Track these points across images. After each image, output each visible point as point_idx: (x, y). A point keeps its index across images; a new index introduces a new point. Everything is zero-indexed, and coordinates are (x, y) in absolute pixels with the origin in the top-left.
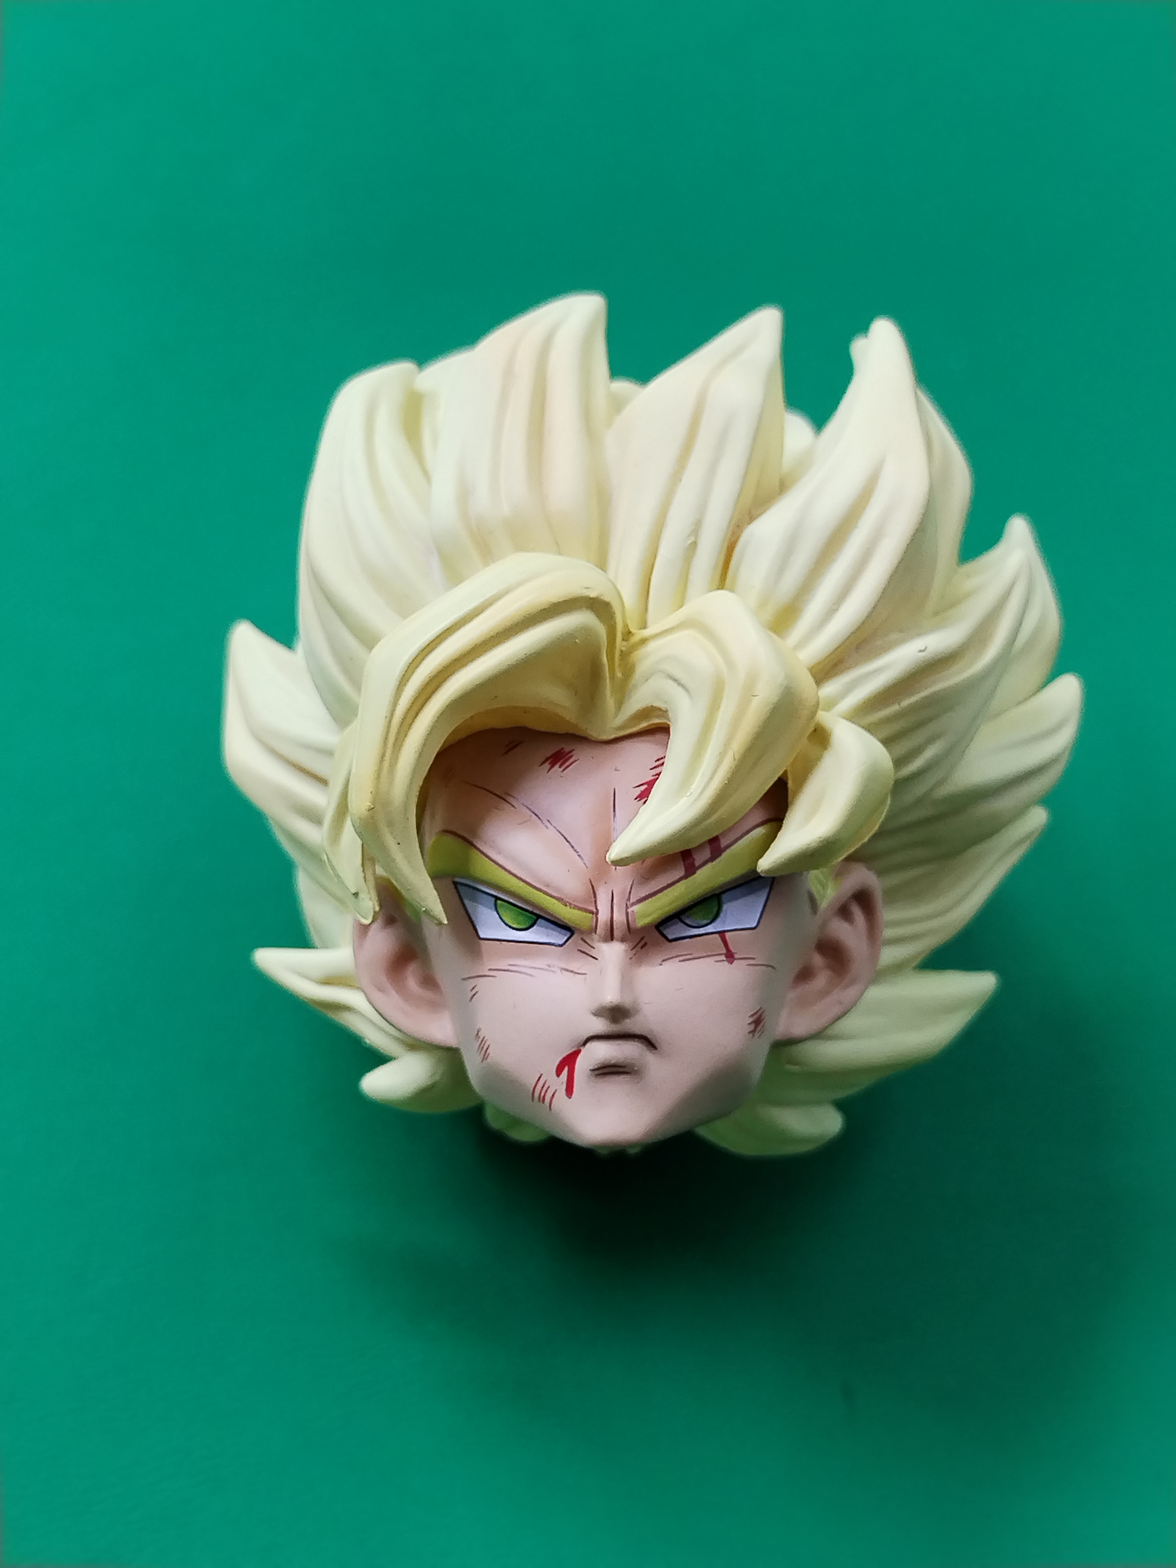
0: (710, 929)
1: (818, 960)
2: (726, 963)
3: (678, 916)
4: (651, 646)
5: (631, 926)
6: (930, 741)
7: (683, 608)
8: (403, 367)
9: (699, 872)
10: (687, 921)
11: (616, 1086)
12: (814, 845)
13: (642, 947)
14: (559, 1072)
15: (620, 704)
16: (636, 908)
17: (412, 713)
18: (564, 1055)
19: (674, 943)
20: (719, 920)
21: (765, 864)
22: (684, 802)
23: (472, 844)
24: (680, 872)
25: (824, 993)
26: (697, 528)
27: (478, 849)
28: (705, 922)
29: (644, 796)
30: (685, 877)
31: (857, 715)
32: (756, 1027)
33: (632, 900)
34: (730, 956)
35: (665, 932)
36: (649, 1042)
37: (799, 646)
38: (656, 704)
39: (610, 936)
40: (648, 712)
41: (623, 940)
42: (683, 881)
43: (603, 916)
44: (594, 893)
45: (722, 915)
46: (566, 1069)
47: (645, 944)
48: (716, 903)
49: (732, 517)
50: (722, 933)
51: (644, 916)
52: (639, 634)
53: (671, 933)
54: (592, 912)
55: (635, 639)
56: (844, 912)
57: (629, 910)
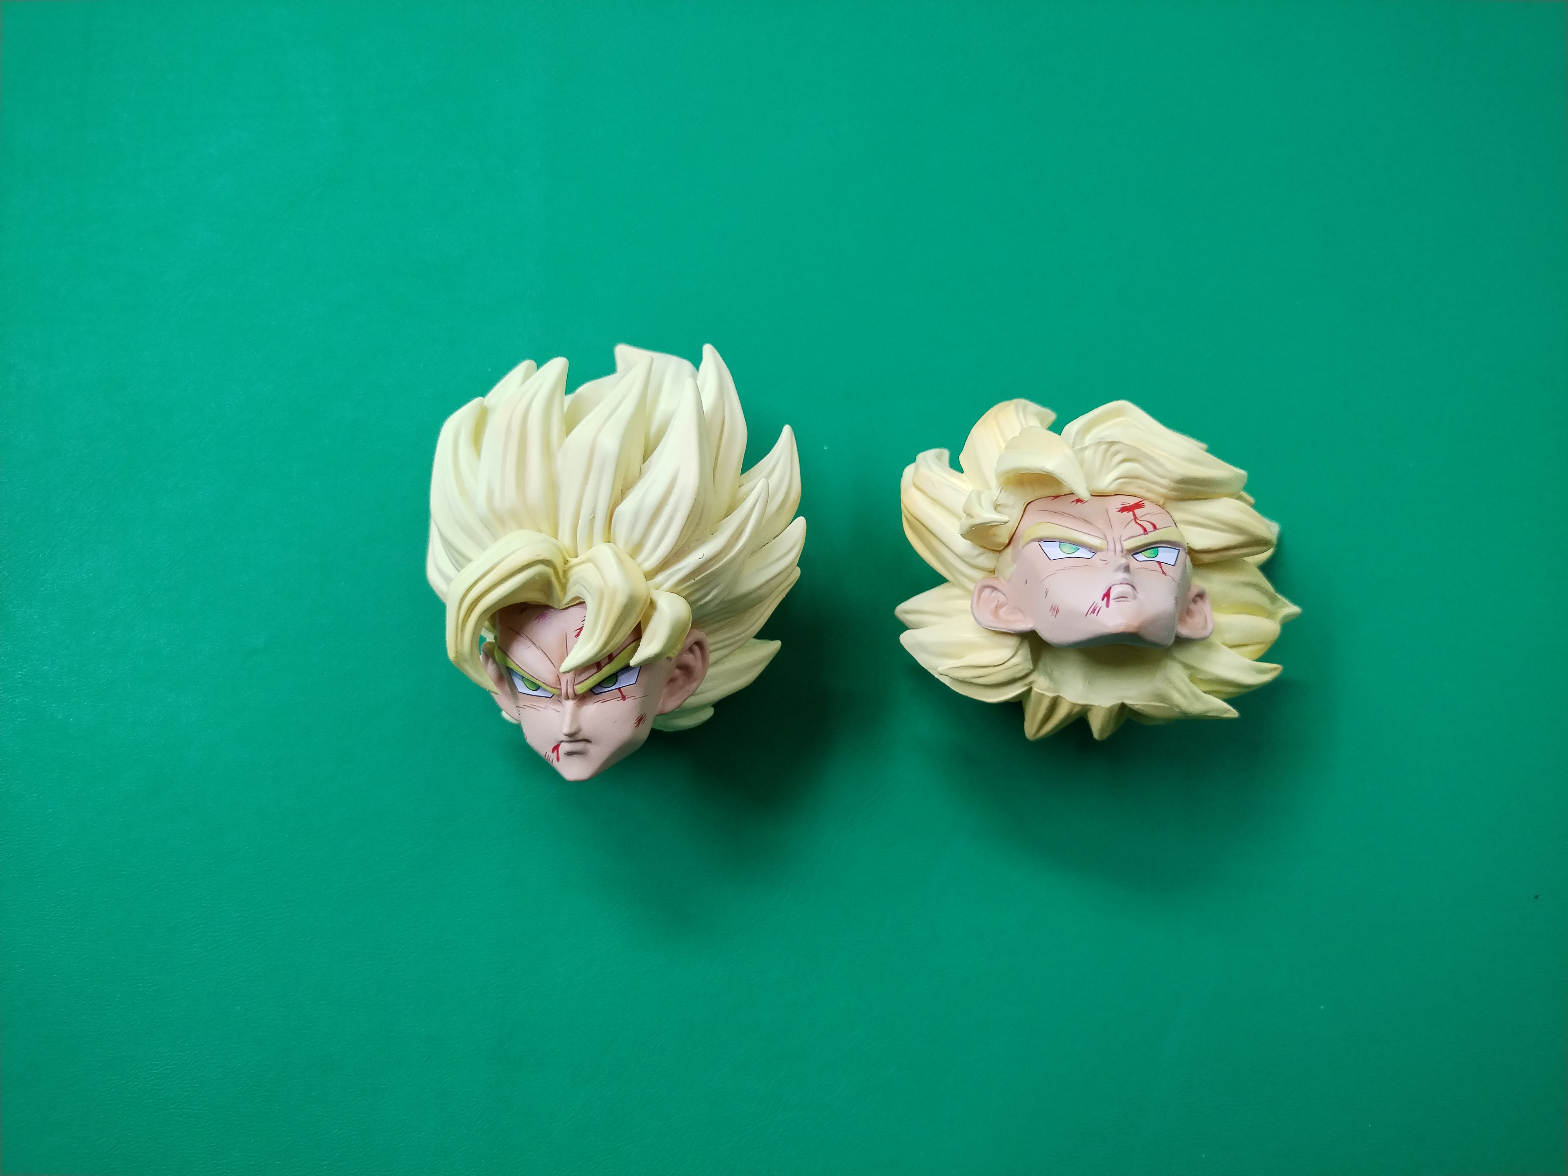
0: (614, 687)
1: (678, 672)
2: (622, 701)
3: (600, 684)
4: (575, 570)
5: (576, 692)
6: (713, 588)
7: (593, 548)
8: (480, 399)
9: (603, 669)
10: (604, 686)
11: (575, 759)
12: (651, 656)
13: (584, 699)
14: (553, 751)
15: (565, 593)
16: (577, 687)
17: (469, 612)
18: (555, 745)
19: (598, 695)
20: (617, 684)
21: (632, 663)
22: (591, 644)
23: (507, 655)
24: (595, 670)
25: (682, 687)
26: (594, 510)
27: (511, 658)
28: (611, 685)
29: (578, 635)
30: (598, 672)
31: (675, 589)
32: (639, 724)
33: (576, 683)
34: (624, 698)
35: (593, 691)
36: (587, 741)
37: (646, 560)
38: (580, 596)
39: (567, 698)
40: (577, 598)
41: (573, 699)
42: (597, 674)
43: (564, 691)
44: (560, 681)
45: (618, 681)
46: (556, 751)
47: (585, 697)
48: (615, 677)
49: (609, 505)
50: (619, 689)
51: (581, 689)
52: (573, 561)
53: (596, 691)
54: (558, 689)
55: (569, 564)
56: (691, 650)
57: (575, 687)
